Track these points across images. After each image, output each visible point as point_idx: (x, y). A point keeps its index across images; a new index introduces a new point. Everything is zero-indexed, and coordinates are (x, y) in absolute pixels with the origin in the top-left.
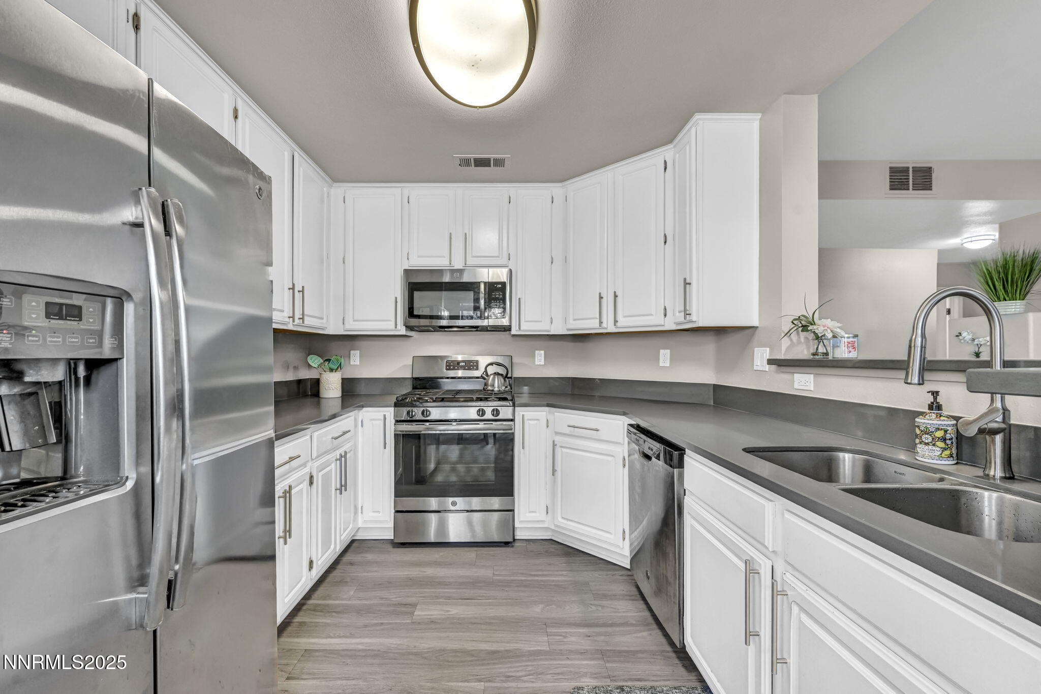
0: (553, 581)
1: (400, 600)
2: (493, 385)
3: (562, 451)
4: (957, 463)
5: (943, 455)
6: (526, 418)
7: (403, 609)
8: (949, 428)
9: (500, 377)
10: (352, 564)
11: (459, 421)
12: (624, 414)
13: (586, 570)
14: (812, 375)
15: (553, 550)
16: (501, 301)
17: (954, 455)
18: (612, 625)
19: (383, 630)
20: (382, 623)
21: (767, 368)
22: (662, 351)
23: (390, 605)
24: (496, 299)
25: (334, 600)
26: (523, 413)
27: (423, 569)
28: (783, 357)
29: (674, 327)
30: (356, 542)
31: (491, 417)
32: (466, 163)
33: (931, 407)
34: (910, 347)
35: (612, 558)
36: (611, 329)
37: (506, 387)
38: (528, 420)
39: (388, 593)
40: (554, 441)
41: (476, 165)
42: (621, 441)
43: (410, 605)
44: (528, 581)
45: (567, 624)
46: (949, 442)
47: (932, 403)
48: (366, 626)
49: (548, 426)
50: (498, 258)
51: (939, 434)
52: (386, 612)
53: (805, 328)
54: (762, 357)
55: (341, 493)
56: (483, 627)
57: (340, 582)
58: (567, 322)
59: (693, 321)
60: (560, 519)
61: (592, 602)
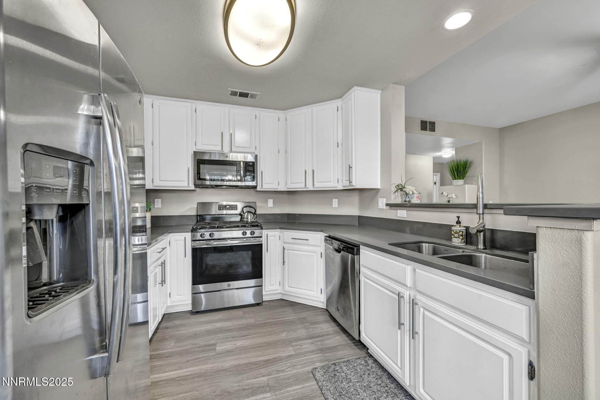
0: (288, 319)
1: (205, 343)
2: (247, 218)
3: (288, 252)
4: (466, 245)
5: (462, 242)
6: (268, 236)
7: (208, 348)
8: (464, 231)
9: (251, 214)
10: (167, 328)
11: (231, 239)
12: (322, 231)
13: (303, 312)
14: (406, 211)
15: (284, 304)
16: (252, 172)
17: (465, 242)
18: (322, 336)
19: (199, 361)
20: (198, 358)
21: (385, 207)
22: (334, 200)
23: (200, 347)
24: (249, 171)
25: (162, 350)
26: (267, 233)
27: (214, 324)
28: (392, 203)
29: (342, 188)
30: (166, 315)
31: (250, 236)
32: (234, 94)
33: (457, 223)
34: (477, 198)
35: (314, 304)
36: (311, 188)
37: (255, 219)
38: (270, 236)
39: (196, 341)
40: (284, 247)
41: (240, 96)
42: (320, 245)
43: (212, 345)
44: (275, 321)
45: (301, 339)
46: (464, 236)
47: (458, 221)
48: (188, 361)
49: (280, 239)
50: (249, 148)
51: (461, 233)
52: (198, 352)
53: (401, 190)
54: (382, 202)
55: (162, 286)
56: (259, 349)
57: (162, 340)
58: (287, 185)
59: (353, 186)
60: (287, 287)
61: (310, 327)
